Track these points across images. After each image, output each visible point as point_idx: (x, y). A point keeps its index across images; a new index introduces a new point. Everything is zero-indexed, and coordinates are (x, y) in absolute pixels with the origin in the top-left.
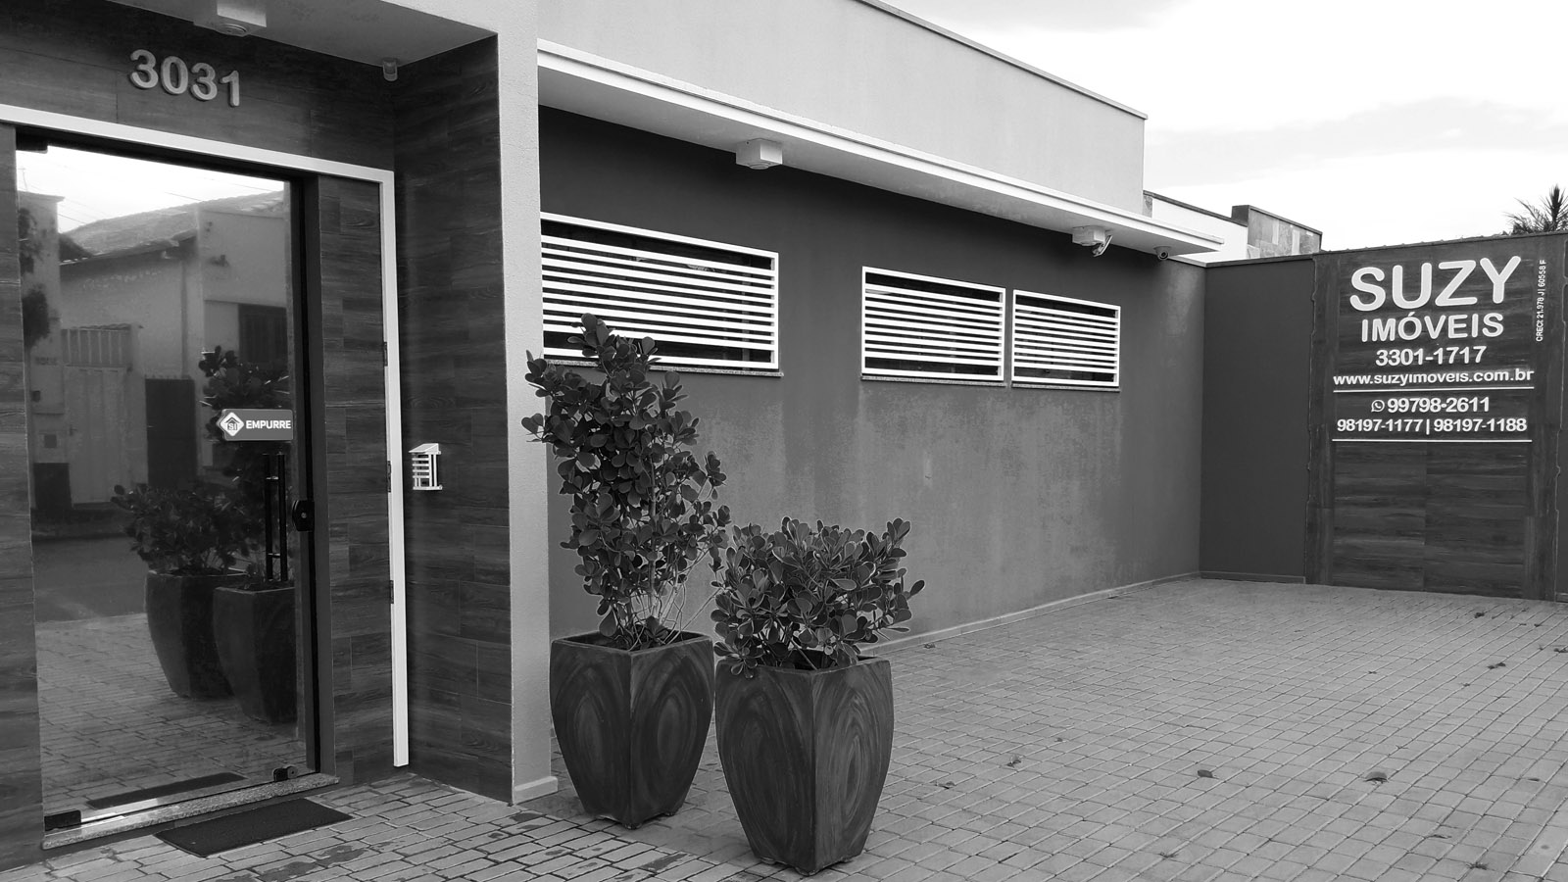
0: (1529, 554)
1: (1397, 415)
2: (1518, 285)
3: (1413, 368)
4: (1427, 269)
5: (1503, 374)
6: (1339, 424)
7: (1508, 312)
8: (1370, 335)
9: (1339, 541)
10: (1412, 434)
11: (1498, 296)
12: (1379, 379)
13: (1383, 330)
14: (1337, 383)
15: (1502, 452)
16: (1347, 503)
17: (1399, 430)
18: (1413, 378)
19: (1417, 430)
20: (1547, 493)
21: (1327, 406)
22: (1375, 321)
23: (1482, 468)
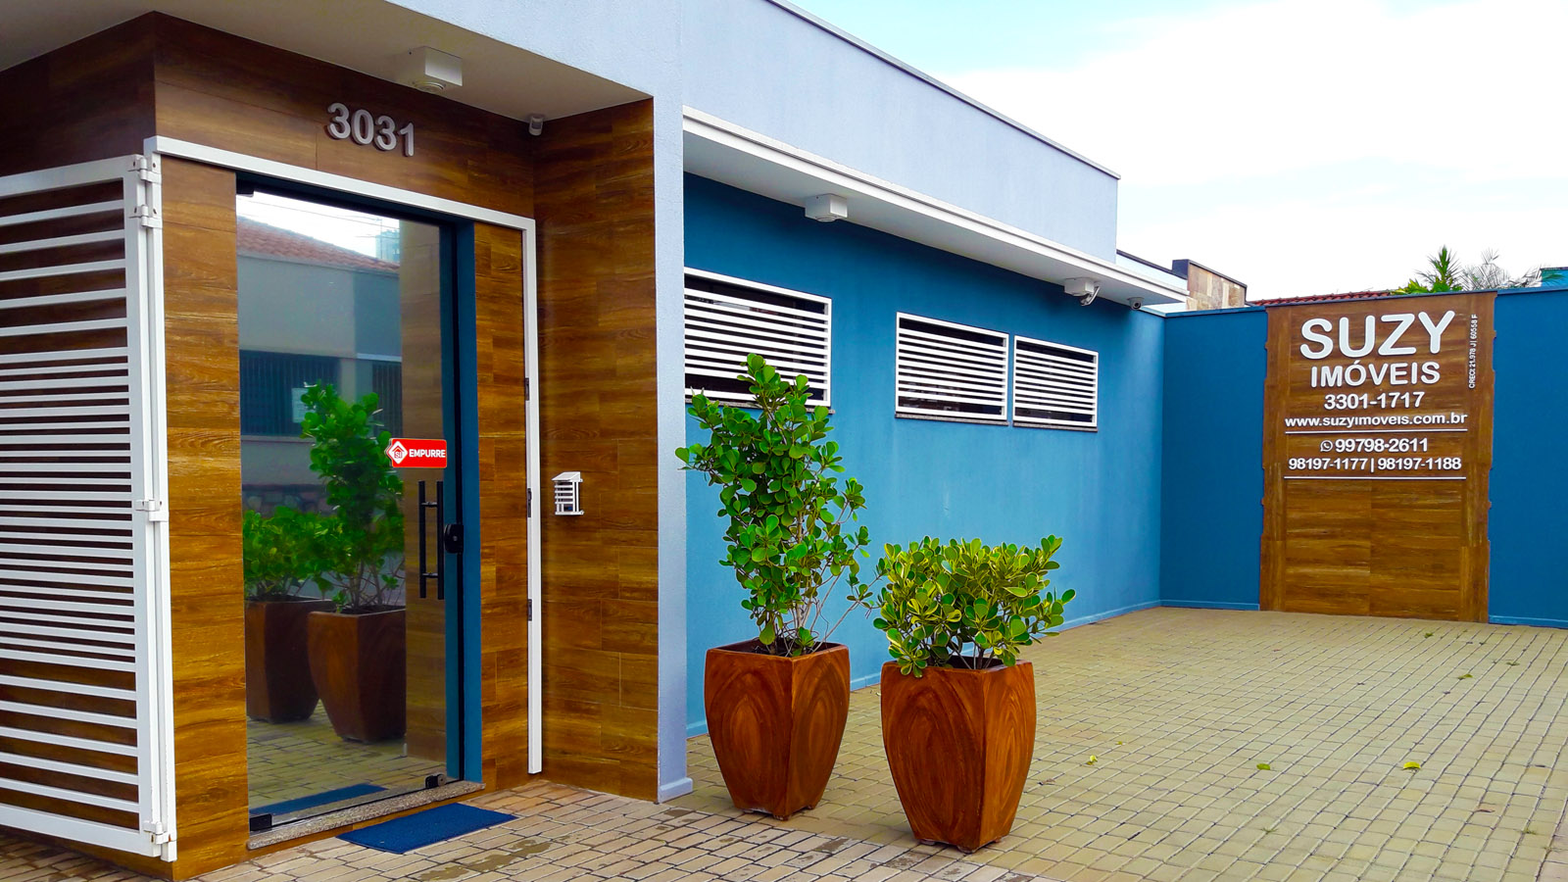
0: (1465, 581)
1: (1345, 455)
2: (1451, 337)
3: (1358, 412)
4: (1370, 321)
5: (1441, 417)
6: (1290, 463)
7: (1444, 361)
8: (1319, 381)
9: (1291, 571)
10: (1358, 472)
11: (1435, 348)
12: (1327, 421)
13: (1332, 376)
14: (1288, 425)
15: (1437, 486)
16: (1298, 536)
17: (1346, 467)
18: (1358, 420)
19: (1363, 468)
20: (1479, 525)
21: (1278, 445)
22: (1323, 368)
23: (1420, 502)
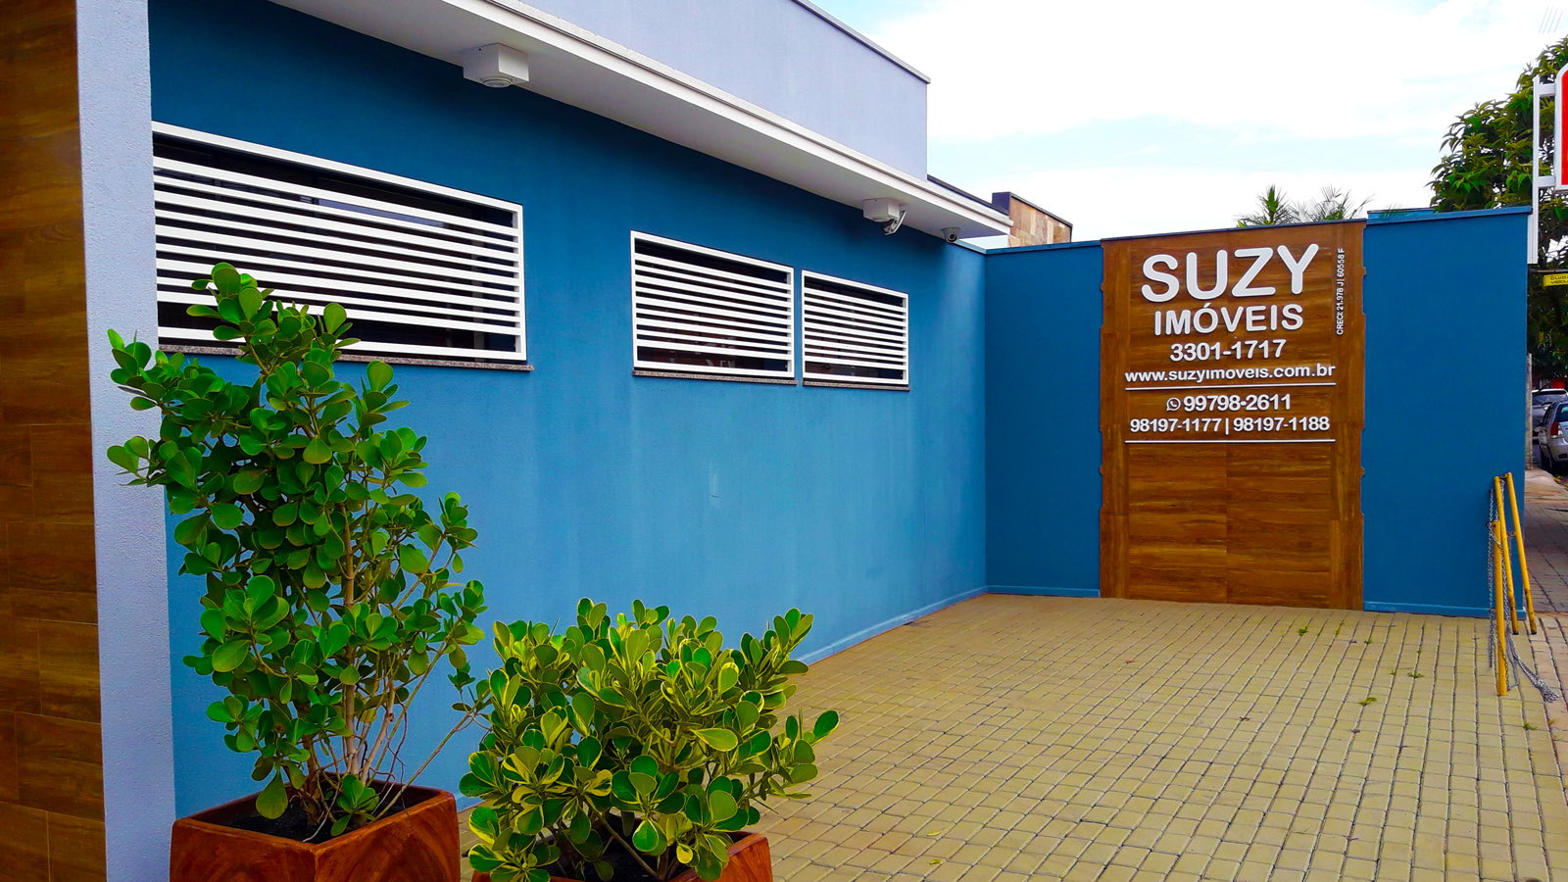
0: (1335, 561)
1: (1194, 414)
2: (1315, 275)
3: (1211, 364)
4: (1222, 257)
5: (1304, 369)
6: (1132, 424)
7: (1307, 303)
8: (1163, 328)
9: (1135, 551)
10: (1211, 434)
11: (1297, 287)
12: (1174, 375)
13: (1178, 322)
14: (1129, 380)
15: (1302, 451)
16: (1143, 509)
17: (1197, 429)
18: (1210, 374)
19: (1216, 430)
20: (1351, 496)
21: (1115, 404)
22: (1168, 312)
23: (1285, 469)
